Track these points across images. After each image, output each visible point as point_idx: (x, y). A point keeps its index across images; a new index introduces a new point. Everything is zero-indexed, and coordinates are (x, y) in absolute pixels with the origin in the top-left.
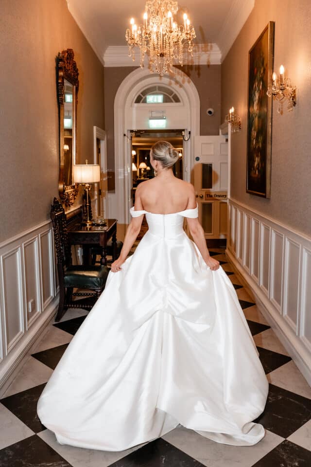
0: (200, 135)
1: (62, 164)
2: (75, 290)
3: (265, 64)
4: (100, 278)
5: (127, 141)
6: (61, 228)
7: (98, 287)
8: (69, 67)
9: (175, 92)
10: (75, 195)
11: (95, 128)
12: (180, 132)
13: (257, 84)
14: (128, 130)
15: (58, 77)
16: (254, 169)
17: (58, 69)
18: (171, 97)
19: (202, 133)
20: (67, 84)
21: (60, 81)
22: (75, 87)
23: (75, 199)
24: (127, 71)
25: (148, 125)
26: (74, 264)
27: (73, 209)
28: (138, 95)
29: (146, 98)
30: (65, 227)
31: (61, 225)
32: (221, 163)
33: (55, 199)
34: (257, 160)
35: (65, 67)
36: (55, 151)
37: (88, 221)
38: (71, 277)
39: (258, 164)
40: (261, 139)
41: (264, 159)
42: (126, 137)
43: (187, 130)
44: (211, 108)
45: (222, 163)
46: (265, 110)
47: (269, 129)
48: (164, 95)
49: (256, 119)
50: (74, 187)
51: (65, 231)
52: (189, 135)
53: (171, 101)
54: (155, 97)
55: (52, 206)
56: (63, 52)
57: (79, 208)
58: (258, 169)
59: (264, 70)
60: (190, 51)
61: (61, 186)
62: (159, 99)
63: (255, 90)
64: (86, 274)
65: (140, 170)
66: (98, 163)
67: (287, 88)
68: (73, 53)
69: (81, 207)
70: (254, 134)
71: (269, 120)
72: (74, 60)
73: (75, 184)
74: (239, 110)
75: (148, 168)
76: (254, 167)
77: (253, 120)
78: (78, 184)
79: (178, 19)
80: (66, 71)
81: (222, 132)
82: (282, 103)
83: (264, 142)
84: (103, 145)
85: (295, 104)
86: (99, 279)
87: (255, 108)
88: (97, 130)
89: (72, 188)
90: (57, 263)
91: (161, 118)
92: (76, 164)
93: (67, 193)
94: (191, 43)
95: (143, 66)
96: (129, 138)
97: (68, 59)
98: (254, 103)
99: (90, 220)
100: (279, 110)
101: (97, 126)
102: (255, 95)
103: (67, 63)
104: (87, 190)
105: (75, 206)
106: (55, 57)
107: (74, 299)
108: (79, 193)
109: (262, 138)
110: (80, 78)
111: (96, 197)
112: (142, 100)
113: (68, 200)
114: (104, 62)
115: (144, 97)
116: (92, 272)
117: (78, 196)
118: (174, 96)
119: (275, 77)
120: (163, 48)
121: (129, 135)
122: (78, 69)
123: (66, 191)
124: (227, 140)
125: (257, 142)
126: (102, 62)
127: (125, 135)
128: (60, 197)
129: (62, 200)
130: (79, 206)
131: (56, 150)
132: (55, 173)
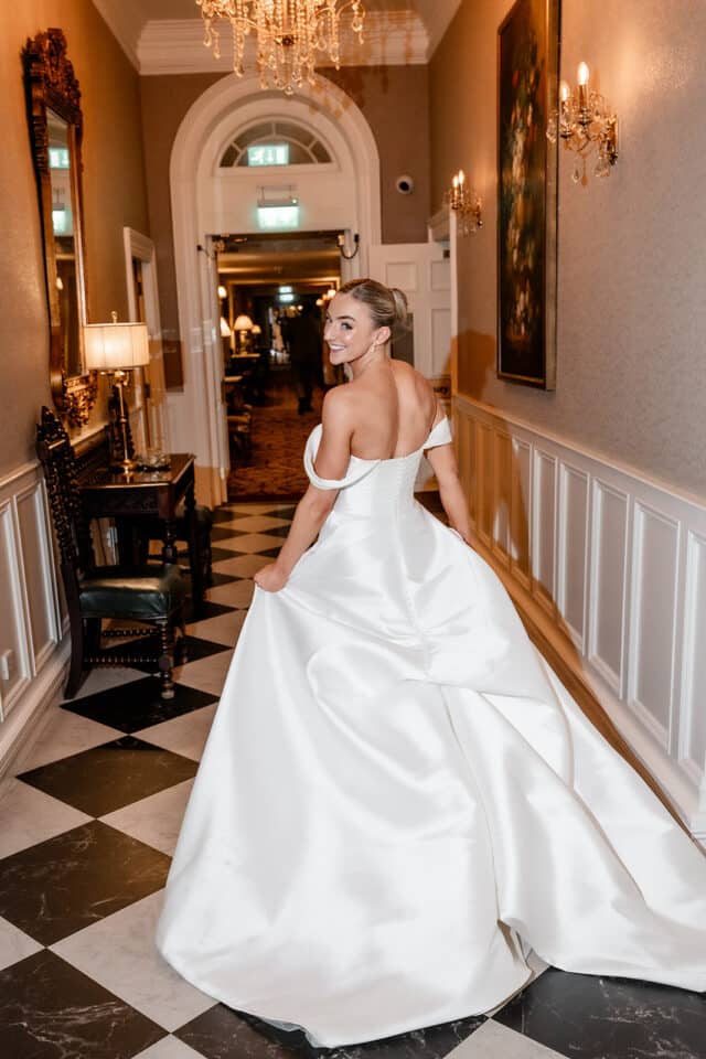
0: (383, 242)
1: (56, 323)
2: (105, 624)
3: (539, 61)
4: (166, 594)
5: (207, 262)
6: (64, 480)
7: (160, 614)
8: (57, 76)
9: (318, 137)
10: (91, 400)
11: (127, 231)
12: (331, 237)
13: (519, 110)
14: (207, 236)
15: (30, 102)
16: (515, 321)
17: (30, 81)
18: (309, 151)
19: (388, 238)
20: (54, 121)
21: (35, 113)
22: (73, 127)
23: (90, 408)
24: (196, 84)
25: (256, 222)
26: (98, 562)
27: (87, 432)
28: (226, 147)
29: (246, 154)
30: (74, 477)
31: (63, 473)
32: (433, 310)
33: (45, 409)
34: (523, 299)
35: (46, 77)
36: (36, 292)
37: (127, 461)
38: (96, 593)
39: (526, 310)
40: (530, 248)
41: (538, 298)
42: (202, 253)
43: (349, 231)
44: (407, 174)
45: (438, 310)
46: (542, 176)
47: (551, 223)
48: (291, 144)
49: (519, 200)
50: (85, 380)
51: (75, 486)
52: (354, 244)
53: (308, 160)
54: (270, 149)
55: (39, 428)
56: (40, 37)
57: (101, 431)
58: (525, 320)
59: (537, 76)
60: (356, 30)
61: (57, 379)
62: (279, 154)
63: (515, 128)
64: (132, 584)
65: (237, 333)
66: (140, 318)
67: (597, 119)
68: (63, 39)
69: (106, 427)
70: (514, 235)
71: (552, 201)
72: (68, 57)
73: (88, 373)
74: (475, 178)
75: (257, 330)
76: (515, 315)
77: (512, 201)
78: (95, 372)
80: (50, 85)
81: (434, 234)
82: (584, 156)
83: (540, 256)
84: (149, 274)
85: (613, 157)
86: (162, 596)
87: (517, 170)
88: (131, 236)
89: (82, 383)
90: (60, 562)
91: (287, 203)
92: (89, 323)
93: (72, 394)
94: (360, 10)
95: (242, 71)
96: (211, 253)
97: (51, 54)
98: (512, 160)
99: (130, 457)
100: (577, 174)
101: (133, 227)
102: (514, 137)
103: (52, 65)
104: (119, 386)
105: (91, 427)
106: (18, 51)
107: (107, 643)
108: (99, 393)
109: (533, 246)
110: (84, 104)
111: (139, 403)
112: (239, 158)
113: (76, 411)
114: (139, 63)
115: (242, 153)
116: (144, 580)
117: (98, 400)
118: (315, 147)
119: (565, 93)
120: (290, 24)
121: (210, 247)
122: (77, 82)
123: (69, 391)
124: (447, 254)
125: (522, 256)
126: (135, 64)
127: (199, 248)
128: (56, 404)
129: (60, 413)
130: (101, 426)
131: (38, 290)
132: (38, 348)
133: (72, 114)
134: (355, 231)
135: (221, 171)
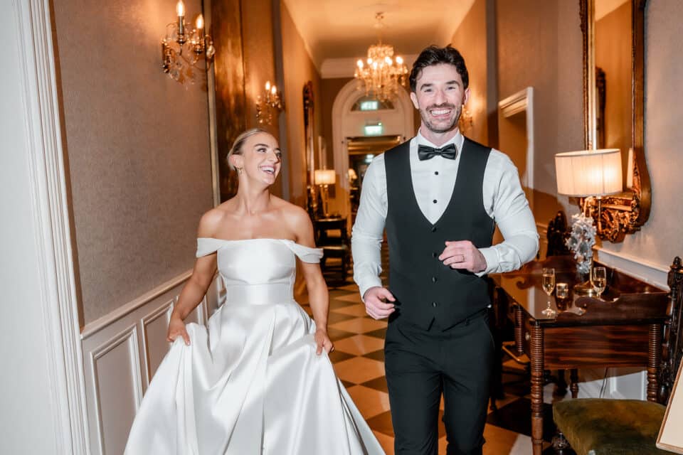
5: (345, 146)
11: (320, 139)
12: (394, 137)
14: (345, 138)
15: (305, 105)
17: (305, 99)
22: (313, 109)
25: (364, 131)
28: (353, 103)
35: (308, 96)
42: (343, 144)
43: (400, 134)
48: (378, 102)
50: (313, 188)
54: (370, 103)
56: (306, 84)
61: (308, 187)
62: (374, 105)
72: (312, 88)
79: (393, 58)
91: (377, 125)
92: (314, 171)
96: (346, 143)
101: (322, 136)
110: (314, 99)
112: (357, 107)
115: (359, 105)
118: (390, 105)
121: (346, 141)
126: (321, 76)
127: (342, 142)
133: (312, 104)
134: (404, 136)
135: (350, 112)
